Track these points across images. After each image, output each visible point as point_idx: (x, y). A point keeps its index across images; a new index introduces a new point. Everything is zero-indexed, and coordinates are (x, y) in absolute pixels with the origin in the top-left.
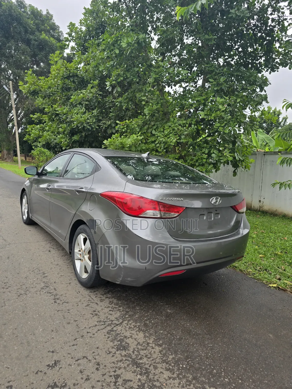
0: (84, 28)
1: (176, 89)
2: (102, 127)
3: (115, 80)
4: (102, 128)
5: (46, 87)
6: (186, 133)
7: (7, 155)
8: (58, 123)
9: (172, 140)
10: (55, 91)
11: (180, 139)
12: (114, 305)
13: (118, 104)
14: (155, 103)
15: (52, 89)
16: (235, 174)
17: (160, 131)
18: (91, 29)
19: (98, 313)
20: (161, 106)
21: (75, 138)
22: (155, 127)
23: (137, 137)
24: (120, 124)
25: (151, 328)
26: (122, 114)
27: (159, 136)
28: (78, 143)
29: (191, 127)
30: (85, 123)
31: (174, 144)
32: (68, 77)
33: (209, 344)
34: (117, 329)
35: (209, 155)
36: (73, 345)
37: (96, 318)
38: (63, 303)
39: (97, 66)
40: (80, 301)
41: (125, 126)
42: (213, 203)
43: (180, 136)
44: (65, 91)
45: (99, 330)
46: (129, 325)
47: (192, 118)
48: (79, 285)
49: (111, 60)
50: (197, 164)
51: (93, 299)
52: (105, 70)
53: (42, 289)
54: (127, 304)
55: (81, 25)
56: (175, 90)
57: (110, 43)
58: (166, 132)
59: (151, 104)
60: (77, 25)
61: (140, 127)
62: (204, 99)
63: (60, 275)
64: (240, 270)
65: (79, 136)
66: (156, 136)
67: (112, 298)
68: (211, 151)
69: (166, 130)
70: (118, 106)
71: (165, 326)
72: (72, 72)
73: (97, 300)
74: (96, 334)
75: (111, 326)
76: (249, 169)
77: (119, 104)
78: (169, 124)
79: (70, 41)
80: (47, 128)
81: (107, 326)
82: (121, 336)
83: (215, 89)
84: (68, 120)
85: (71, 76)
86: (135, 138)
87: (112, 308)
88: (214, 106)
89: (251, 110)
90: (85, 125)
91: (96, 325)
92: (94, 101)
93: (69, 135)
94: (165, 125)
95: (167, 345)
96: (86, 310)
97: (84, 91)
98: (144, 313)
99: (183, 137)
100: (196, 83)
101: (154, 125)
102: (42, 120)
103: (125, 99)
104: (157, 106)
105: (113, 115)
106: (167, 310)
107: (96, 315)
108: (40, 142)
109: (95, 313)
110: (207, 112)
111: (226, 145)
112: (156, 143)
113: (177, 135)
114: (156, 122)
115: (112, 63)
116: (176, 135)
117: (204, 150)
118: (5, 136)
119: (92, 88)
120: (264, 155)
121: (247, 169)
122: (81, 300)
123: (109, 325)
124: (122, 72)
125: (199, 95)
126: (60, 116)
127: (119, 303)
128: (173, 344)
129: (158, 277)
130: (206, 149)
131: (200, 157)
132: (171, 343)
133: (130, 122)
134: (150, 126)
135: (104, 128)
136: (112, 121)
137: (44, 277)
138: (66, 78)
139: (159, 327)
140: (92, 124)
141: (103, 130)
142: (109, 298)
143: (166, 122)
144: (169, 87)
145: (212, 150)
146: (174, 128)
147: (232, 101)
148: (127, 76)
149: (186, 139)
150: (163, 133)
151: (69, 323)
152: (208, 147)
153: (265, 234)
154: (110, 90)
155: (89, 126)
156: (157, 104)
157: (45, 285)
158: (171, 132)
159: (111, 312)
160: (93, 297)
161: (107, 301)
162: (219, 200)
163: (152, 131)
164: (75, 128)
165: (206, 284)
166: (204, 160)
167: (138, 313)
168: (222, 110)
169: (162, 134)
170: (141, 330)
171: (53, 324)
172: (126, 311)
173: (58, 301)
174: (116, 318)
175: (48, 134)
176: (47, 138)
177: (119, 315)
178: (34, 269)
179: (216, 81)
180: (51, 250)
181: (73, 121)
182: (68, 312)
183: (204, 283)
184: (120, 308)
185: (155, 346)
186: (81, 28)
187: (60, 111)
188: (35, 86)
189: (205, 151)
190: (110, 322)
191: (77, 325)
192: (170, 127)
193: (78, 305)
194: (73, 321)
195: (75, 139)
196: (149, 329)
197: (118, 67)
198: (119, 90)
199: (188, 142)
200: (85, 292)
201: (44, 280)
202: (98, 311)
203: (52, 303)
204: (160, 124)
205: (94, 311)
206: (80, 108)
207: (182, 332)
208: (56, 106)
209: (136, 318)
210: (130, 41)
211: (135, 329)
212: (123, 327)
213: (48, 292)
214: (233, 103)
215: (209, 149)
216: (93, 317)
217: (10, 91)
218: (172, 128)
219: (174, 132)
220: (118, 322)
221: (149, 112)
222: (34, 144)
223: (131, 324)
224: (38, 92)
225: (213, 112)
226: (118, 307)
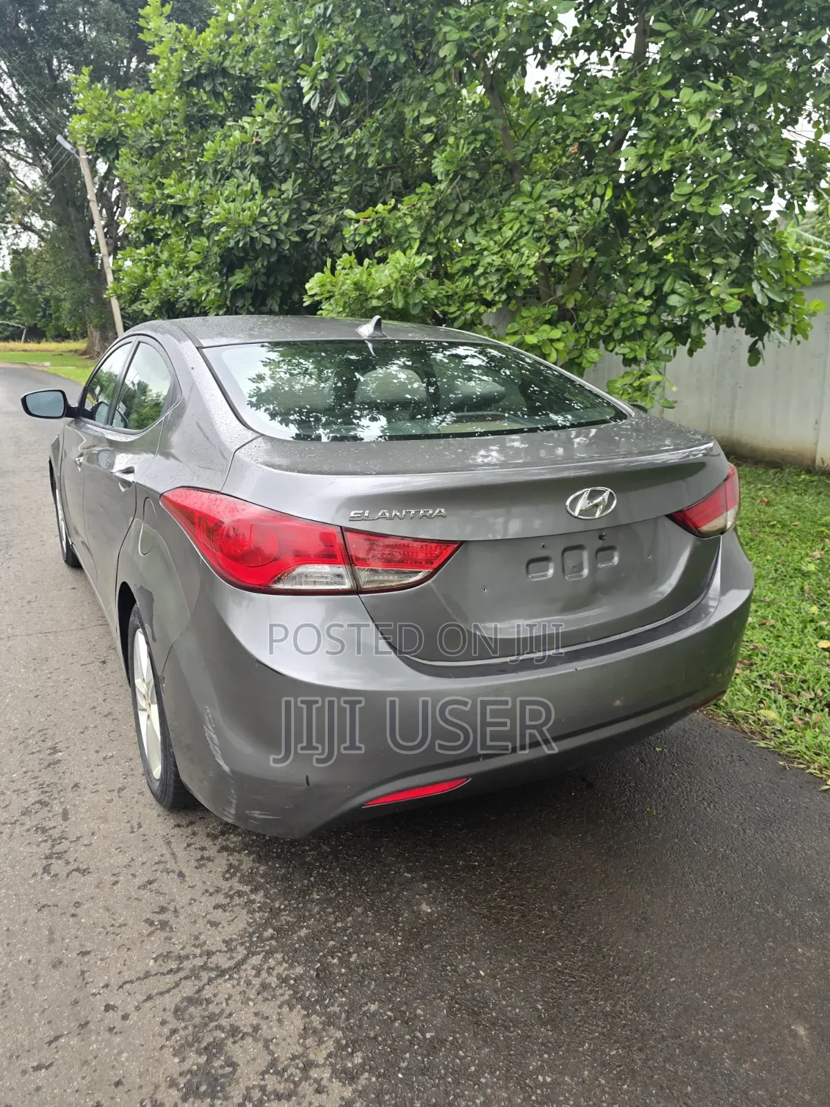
1: (546, 78)
2: (310, 235)
3: (327, 69)
4: (313, 237)
5: (139, 121)
6: (574, 228)
8: (188, 237)
9: (524, 258)
10: (167, 134)
11: (552, 253)
12: (240, 882)
13: (350, 154)
14: (465, 135)
15: (156, 126)
16: (755, 355)
17: (491, 232)
19: (172, 920)
21: (239, 278)
22: (472, 220)
23: (409, 257)
24: (358, 221)
25: (339, 990)
26: (371, 187)
27: (486, 249)
28: (249, 295)
29: (591, 206)
30: (254, 228)
31: (532, 272)
32: (197, 81)
33: (539, 1070)
34: (215, 995)
35: (659, 298)
36: (37, 1068)
37: (156, 944)
38: (69, 874)
39: (276, 28)
40: (128, 866)
41: (374, 226)
42: (576, 513)
43: (553, 241)
44: (198, 127)
45: (149, 998)
47: (597, 174)
50: (617, 335)
51: (175, 858)
52: (298, 39)
53: (26, 812)
54: (284, 878)
56: (543, 84)
58: (508, 233)
59: (451, 140)
61: (424, 224)
62: (635, 102)
63: (101, 756)
64: (731, 716)
65: (249, 273)
66: (477, 248)
67: (239, 852)
68: (663, 284)
69: (510, 226)
70: (353, 157)
71: (392, 979)
72: (208, 61)
73: (186, 860)
74: (134, 1016)
75: (198, 977)
76: (806, 337)
77: (355, 152)
78: (517, 203)
80: (166, 256)
81: (186, 978)
82: (219, 1027)
84: (206, 222)
85: (206, 76)
86: (401, 264)
87: (227, 895)
88: (672, 123)
89: (817, 124)
90: (256, 234)
91: (147, 975)
92: (280, 151)
93: (220, 272)
94: (507, 209)
95: (378, 1076)
96: (135, 903)
97: (245, 121)
98: (332, 919)
99: (563, 244)
100: (618, 47)
101: (471, 212)
102: (155, 230)
103: (373, 134)
104: (469, 143)
105: (343, 190)
106: (419, 904)
107: (164, 925)
108: (147, 301)
109: (163, 917)
110: (647, 145)
111: (719, 260)
112: (477, 273)
113: (544, 240)
114: (477, 201)
115: (318, 8)
116: (539, 239)
117: (639, 284)
118: (88, 289)
119: (269, 105)
121: (799, 337)
122: (133, 860)
123: (194, 974)
124: (351, 38)
125: (620, 88)
126: (185, 212)
127: (257, 874)
128: (399, 1070)
129: (358, 810)
130: (648, 281)
131: (624, 311)
132: (394, 1065)
133: (390, 211)
134: (458, 217)
135: (318, 239)
137: (49, 765)
138: (190, 83)
139: (368, 986)
140: (275, 227)
141: (316, 247)
142: (232, 851)
143: (510, 200)
145: (669, 280)
146: (532, 215)
147: (736, 94)
148: (365, 48)
149: (576, 252)
150: (498, 237)
151: (56, 964)
152: (654, 274)
154: (314, 107)
155: (267, 236)
156: (472, 138)
157: (42, 797)
158: (525, 230)
159: (218, 915)
160: (179, 847)
161: (222, 861)
162: (604, 499)
163: (463, 235)
165: (590, 786)
166: (642, 320)
167: (312, 916)
168: (699, 132)
169: (496, 243)
170: (301, 999)
172: (271, 909)
173: (56, 866)
174: (228, 942)
175: (169, 274)
176: (164, 286)
177: (242, 926)
178: (32, 732)
179: (679, 27)
181: (218, 226)
182: (73, 915)
183: (584, 780)
184: (253, 897)
185: (330, 1080)
187: (178, 196)
188: (104, 121)
189: (643, 288)
190: (199, 962)
191: (83, 972)
192: (521, 212)
193: (116, 883)
194: (74, 954)
195: (238, 282)
196: (332, 995)
198: (345, 101)
199: (582, 259)
200: (160, 827)
201: (47, 777)
202: (175, 911)
203: (35, 875)
204: (491, 206)
205: (163, 910)
206: (244, 179)
207: (449, 1009)
208: (172, 182)
209: (300, 940)
211: (279, 991)
212: (238, 984)
213: (37, 828)
214: (740, 102)
215: (656, 277)
216: (149, 935)
217: (78, 152)
218: (525, 216)
219: (534, 231)
220: (231, 958)
221: (448, 167)
222: (134, 307)
223: (273, 969)
224: (114, 140)
225: (667, 145)
226: (247, 888)
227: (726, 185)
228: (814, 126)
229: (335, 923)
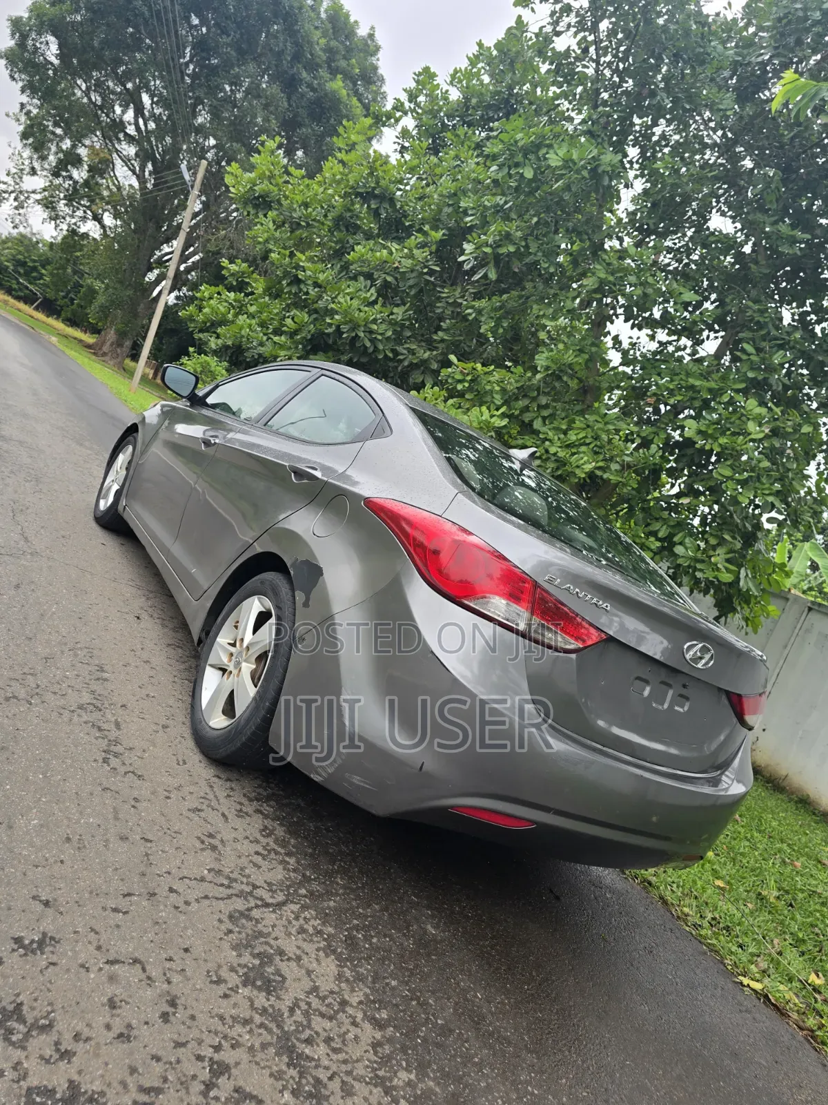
0: (455, 95)
1: (638, 338)
2: (401, 357)
3: (491, 246)
4: (401, 361)
5: (299, 198)
6: (627, 459)
7: (112, 345)
8: (288, 305)
9: (582, 462)
10: (315, 220)
11: (604, 469)
12: (274, 842)
13: (470, 314)
15: (310, 210)
17: (557, 429)
18: (474, 101)
19: (220, 847)
20: (587, 361)
22: (545, 413)
23: (492, 416)
24: (457, 368)
25: (366, 959)
26: (469, 347)
27: (550, 440)
29: (648, 449)
30: (362, 329)
31: (583, 476)
32: (366, 197)
33: (528, 1083)
34: (263, 919)
35: (667, 544)
36: (115, 910)
37: (208, 857)
38: (126, 773)
39: (455, 194)
40: (179, 788)
41: (469, 378)
42: (688, 657)
43: (607, 461)
44: (343, 228)
45: (206, 897)
46: (302, 921)
47: (659, 427)
48: (190, 743)
49: (499, 191)
51: (218, 800)
52: (474, 211)
53: (81, 707)
54: (311, 855)
55: (451, 83)
56: (635, 340)
57: (520, 144)
58: (572, 436)
60: (442, 80)
61: (507, 397)
62: (710, 390)
63: (144, 692)
64: (661, 898)
66: (541, 436)
67: (273, 820)
68: (675, 535)
69: (576, 432)
70: (470, 318)
71: (407, 969)
72: (384, 186)
73: (229, 807)
74: (195, 907)
75: (246, 899)
76: (755, 632)
77: (474, 315)
78: (590, 419)
79: (406, 113)
80: (252, 309)
81: (237, 895)
82: (267, 943)
83: (751, 375)
84: (321, 304)
85: (375, 197)
86: (484, 418)
87: (265, 848)
90: (362, 335)
91: (203, 879)
92: (411, 282)
93: (304, 347)
94: (577, 418)
95: (402, 1034)
96: (187, 820)
97: (394, 246)
98: (354, 904)
99: (614, 466)
100: (699, 342)
101: (546, 407)
102: (248, 284)
103: (496, 309)
104: (576, 356)
105: (446, 338)
106: (425, 923)
107: (214, 848)
108: (218, 337)
109: (212, 841)
110: (708, 426)
111: (727, 537)
113: (601, 457)
114: (554, 400)
115: (500, 200)
116: (596, 453)
117: (656, 526)
118: (129, 296)
119: (422, 246)
120: (810, 609)
121: (749, 628)
122: (181, 786)
123: (242, 895)
124: (519, 234)
125: (701, 375)
126: (302, 286)
127: (289, 842)
128: (419, 1037)
130: (665, 527)
132: (415, 1030)
133: (485, 373)
134: (534, 405)
135: (406, 363)
136: (435, 353)
137: (98, 679)
138: (358, 194)
139: (389, 966)
140: (380, 337)
141: (400, 368)
142: (266, 817)
143: (582, 413)
144: (626, 321)
145: (680, 535)
146: (600, 432)
147: (789, 423)
148: (527, 247)
149: (622, 477)
150: (562, 436)
151: (124, 838)
153: (742, 830)
154: (467, 267)
155: (370, 340)
157: (95, 701)
158: (588, 441)
159: (258, 859)
160: (221, 794)
161: (257, 822)
162: (707, 657)
163: (532, 421)
164: (328, 335)
165: (557, 898)
167: (337, 894)
168: (752, 436)
169: (559, 439)
170: (334, 952)
171: (78, 822)
172: (304, 875)
173: (114, 762)
174: (270, 884)
175: (250, 325)
176: (243, 332)
177: (280, 877)
178: (78, 645)
179: (761, 355)
180: (144, 616)
181: (332, 313)
182: (133, 807)
183: (551, 892)
184: (287, 859)
185: (363, 1020)
186: (447, 91)
187: (309, 273)
188: (271, 184)
189: (659, 530)
190: (246, 888)
191: (147, 855)
192: (589, 426)
193: (168, 798)
194: (138, 837)
196: (359, 960)
197: (513, 216)
198: (493, 275)
199: (624, 485)
200: (202, 770)
201: (95, 686)
202: (222, 841)
203: (95, 760)
204: (563, 410)
205: (211, 836)
206: (365, 287)
207: (455, 1010)
208: (304, 257)
209: (329, 908)
210: (575, 157)
211: (315, 939)
212: (281, 919)
213: (93, 725)
214: (790, 430)
215: (673, 527)
216: (202, 850)
217: (192, 187)
218: (593, 431)
219: (596, 446)
220: (272, 897)
221: (550, 364)
222: (201, 335)
223: (309, 920)
224: (271, 202)
225: (723, 434)
226: (283, 851)
227: (757, 484)
228: (818, 475)
229: (358, 908)
